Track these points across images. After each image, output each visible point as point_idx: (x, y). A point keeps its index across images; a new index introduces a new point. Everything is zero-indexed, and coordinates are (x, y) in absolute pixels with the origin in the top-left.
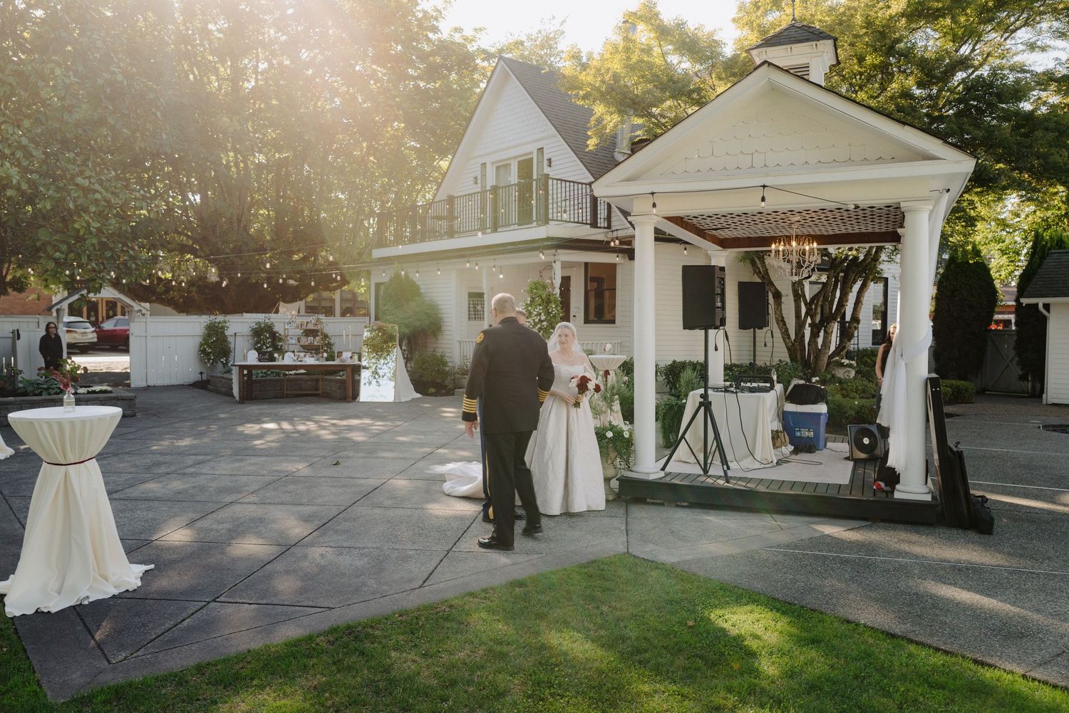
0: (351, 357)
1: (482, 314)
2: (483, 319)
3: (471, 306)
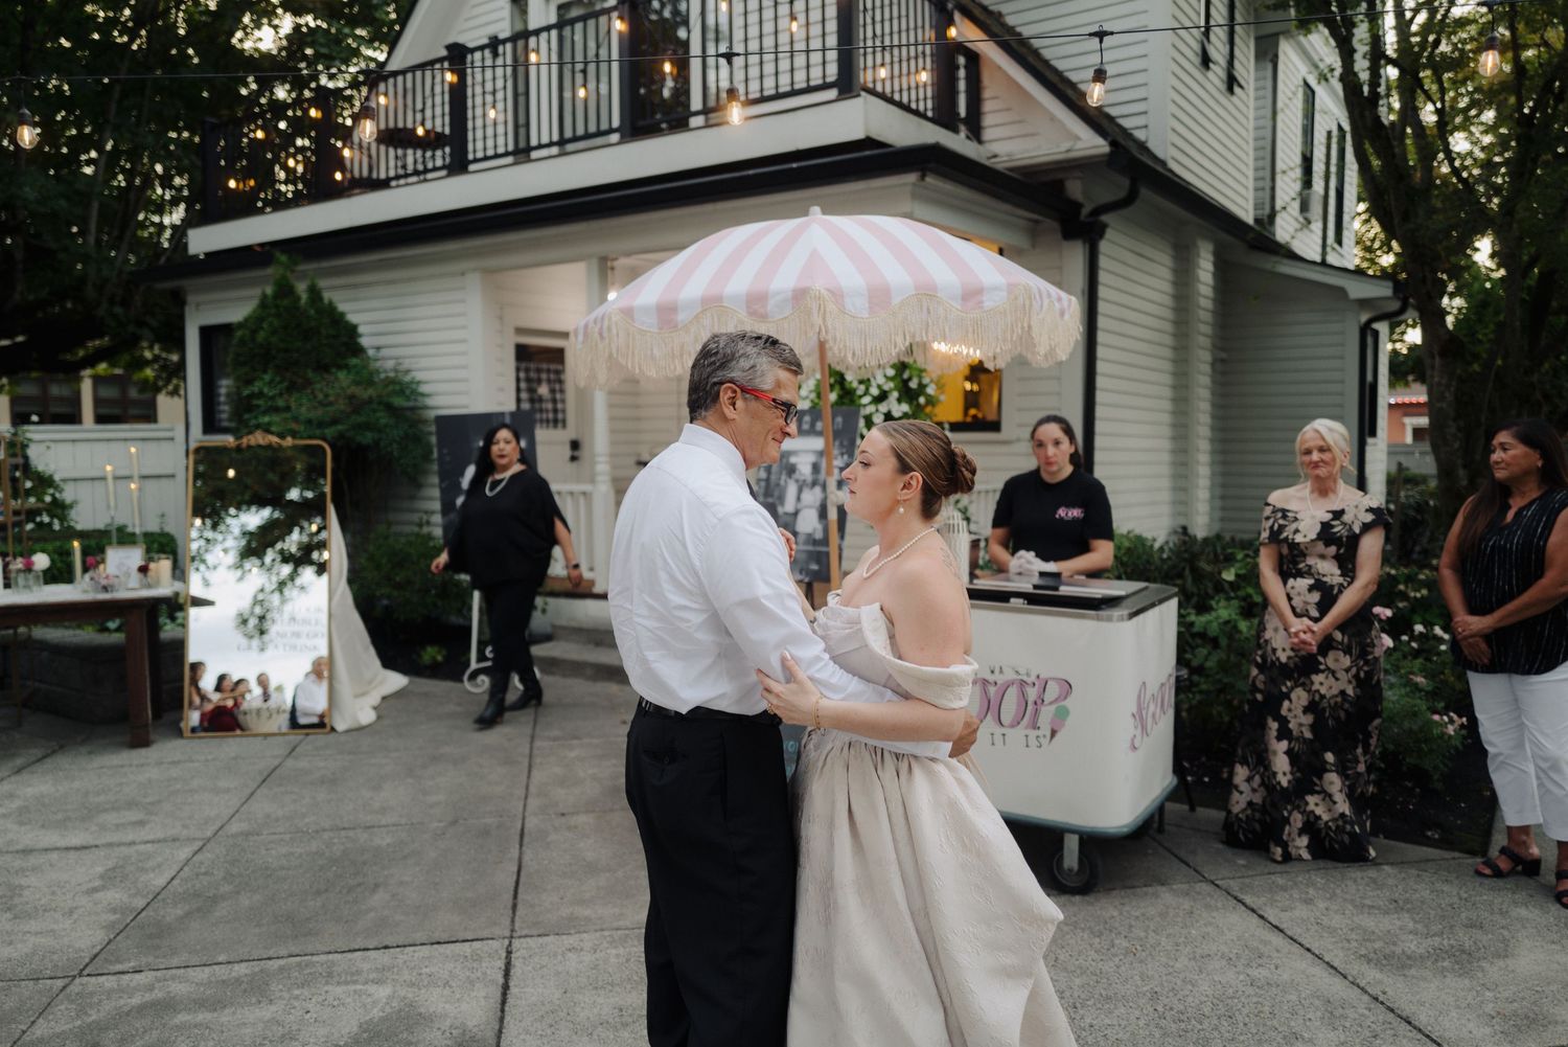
0: (143, 570)
1: (555, 411)
2: (560, 425)
3: (523, 385)
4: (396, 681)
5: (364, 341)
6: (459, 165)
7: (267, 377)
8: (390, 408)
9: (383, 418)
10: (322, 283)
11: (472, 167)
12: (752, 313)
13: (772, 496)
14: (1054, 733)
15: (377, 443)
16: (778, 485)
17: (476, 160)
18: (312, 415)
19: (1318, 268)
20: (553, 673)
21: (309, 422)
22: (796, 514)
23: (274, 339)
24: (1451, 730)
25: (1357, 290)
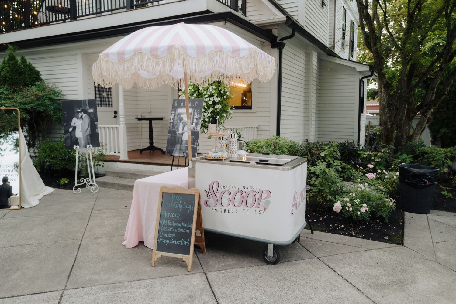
1: (109, 101)
2: (110, 106)
3: (97, 92)
4: (50, 190)
5: (43, 77)
6: (74, 18)
7: (5, 88)
8: (51, 99)
9: (48, 102)
10: (27, 57)
11: (78, 19)
12: (153, 55)
13: (175, 128)
14: (265, 209)
15: (45, 110)
16: (177, 124)
17: (80, 17)
18: (21, 101)
19: (348, 61)
20: (104, 187)
21: (21, 103)
22: (182, 134)
23: (7, 75)
24: (391, 203)
25: (359, 68)
